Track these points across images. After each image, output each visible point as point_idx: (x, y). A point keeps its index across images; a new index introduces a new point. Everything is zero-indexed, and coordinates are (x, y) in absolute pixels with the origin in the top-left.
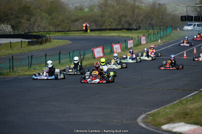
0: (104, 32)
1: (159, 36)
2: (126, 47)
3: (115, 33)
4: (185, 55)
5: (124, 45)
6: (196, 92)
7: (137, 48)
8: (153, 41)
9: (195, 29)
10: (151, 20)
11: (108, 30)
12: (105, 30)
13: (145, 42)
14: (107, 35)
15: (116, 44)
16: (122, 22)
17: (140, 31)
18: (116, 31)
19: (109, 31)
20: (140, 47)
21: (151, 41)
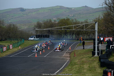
2: (3, 51)
4: (36, 55)
5: (1, 50)
7: (8, 51)
9: (35, 40)
13: (12, 48)
20: (10, 51)
21: (15, 47)
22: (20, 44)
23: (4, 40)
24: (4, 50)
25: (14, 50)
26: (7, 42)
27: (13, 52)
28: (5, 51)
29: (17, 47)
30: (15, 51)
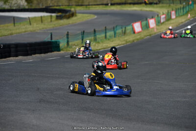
2: (159, 22)
3: (136, 7)
7: (169, 22)
8: (182, 16)
13: (175, 17)
17: (160, 5)
20: (172, 21)
21: (180, 16)
22: (187, 9)
23: (156, 4)
24: (162, 21)
25: (180, 21)
26: (162, 7)
27: (179, 24)
28: (163, 23)
29: (184, 15)
30: (182, 22)
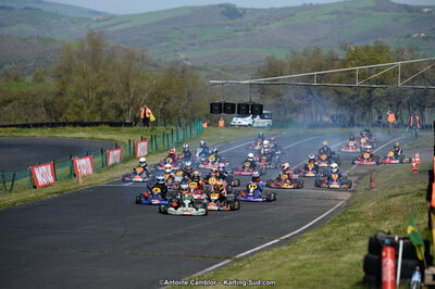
0: (61, 129)
1: (175, 140)
2: (104, 164)
5: (98, 159)
6: (227, 261)
9: (255, 125)
10: (165, 103)
11: (70, 124)
12: (64, 124)
13: (145, 153)
14: (67, 135)
15: (81, 158)
16: (104, 107)
17: (136, 127)
18: (87, 128)
19: (71, 128)
24: (111, 161)
28: (113, 165)
